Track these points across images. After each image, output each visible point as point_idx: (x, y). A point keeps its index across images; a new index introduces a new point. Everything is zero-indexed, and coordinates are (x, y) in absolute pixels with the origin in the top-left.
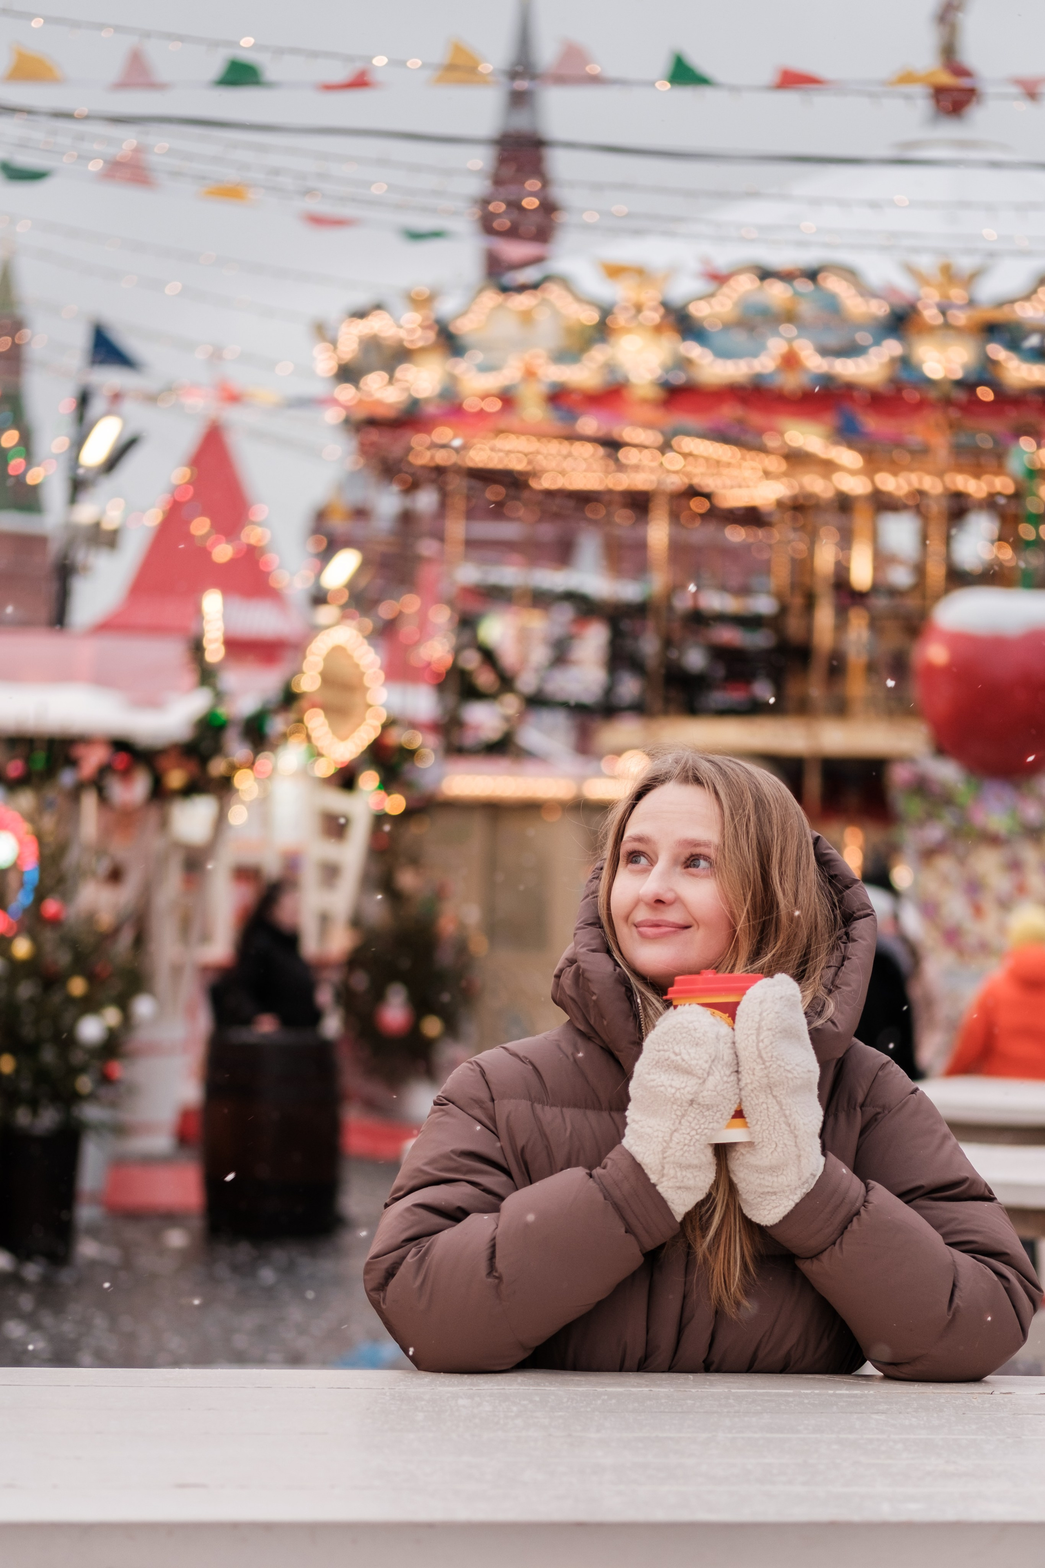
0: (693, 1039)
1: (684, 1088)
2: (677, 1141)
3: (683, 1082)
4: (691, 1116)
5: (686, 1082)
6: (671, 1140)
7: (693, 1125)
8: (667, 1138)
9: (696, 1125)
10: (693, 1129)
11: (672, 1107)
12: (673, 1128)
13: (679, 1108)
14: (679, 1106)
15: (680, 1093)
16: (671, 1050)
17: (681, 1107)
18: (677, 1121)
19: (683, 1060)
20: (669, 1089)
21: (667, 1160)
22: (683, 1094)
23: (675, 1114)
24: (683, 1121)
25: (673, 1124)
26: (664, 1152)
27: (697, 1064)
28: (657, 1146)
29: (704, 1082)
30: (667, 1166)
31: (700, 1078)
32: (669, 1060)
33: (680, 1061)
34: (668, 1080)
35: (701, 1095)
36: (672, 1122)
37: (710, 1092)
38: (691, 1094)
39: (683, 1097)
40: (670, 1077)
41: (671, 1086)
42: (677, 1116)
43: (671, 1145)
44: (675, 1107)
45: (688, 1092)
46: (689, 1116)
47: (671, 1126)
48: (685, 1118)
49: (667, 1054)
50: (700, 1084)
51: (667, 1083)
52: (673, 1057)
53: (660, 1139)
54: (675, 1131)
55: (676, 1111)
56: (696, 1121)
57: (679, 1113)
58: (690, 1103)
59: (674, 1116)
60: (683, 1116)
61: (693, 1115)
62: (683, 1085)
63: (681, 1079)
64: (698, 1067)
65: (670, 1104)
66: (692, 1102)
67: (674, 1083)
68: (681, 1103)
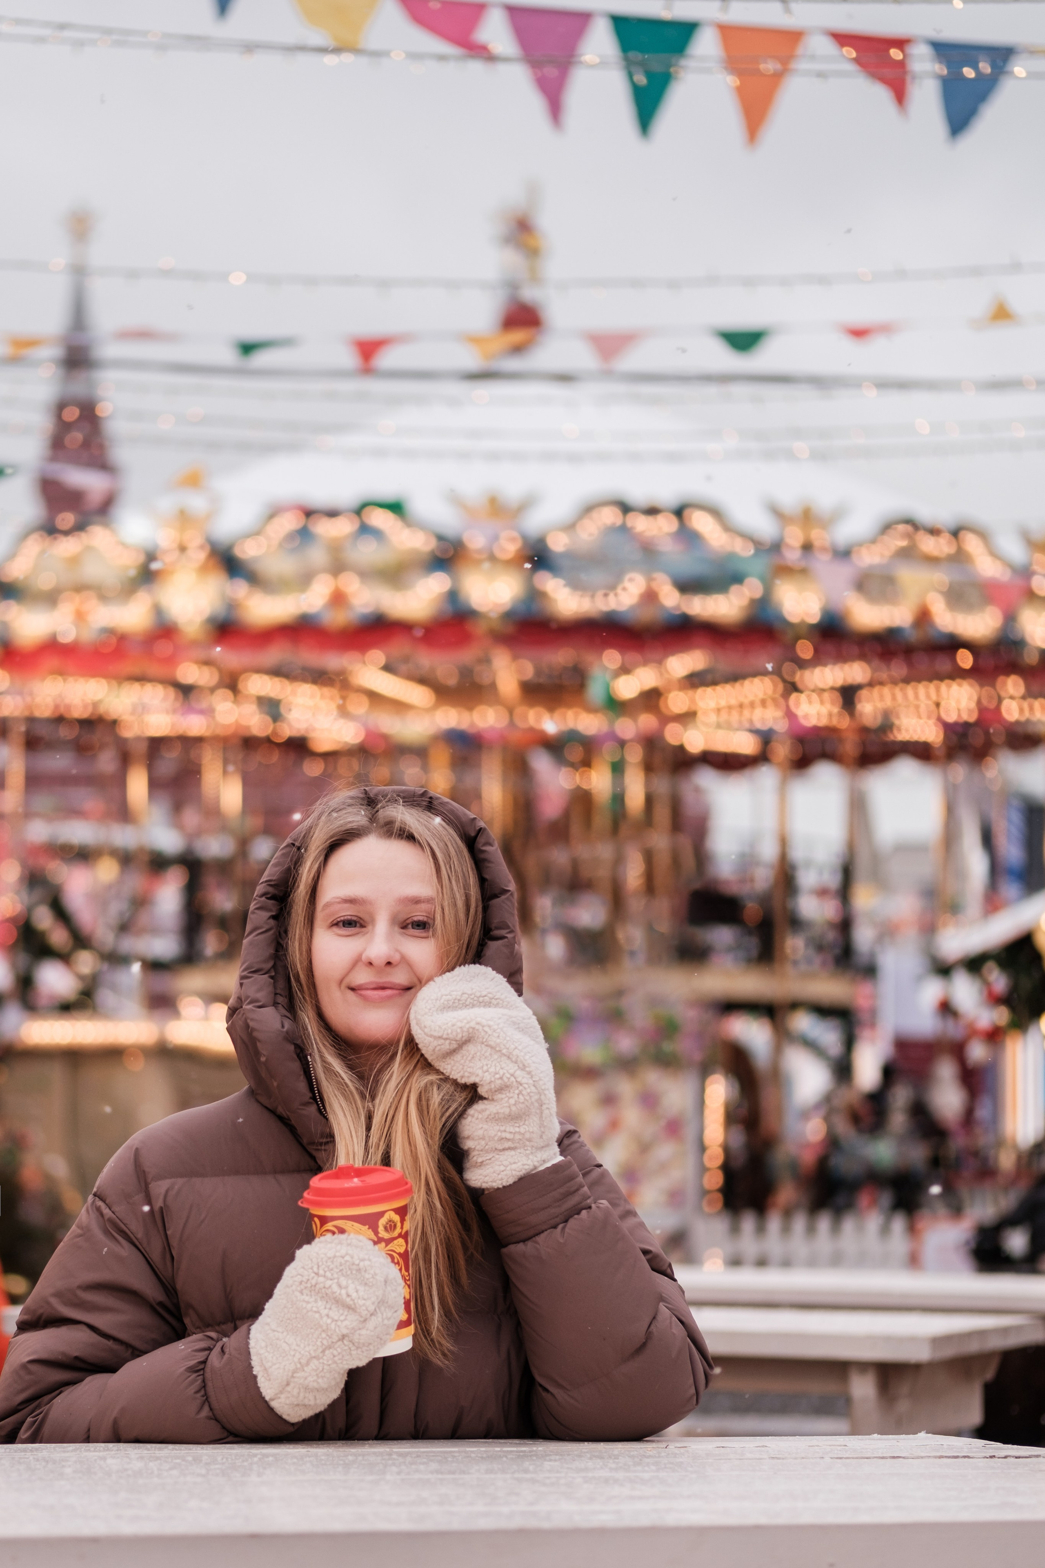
0: (362, 1278)
1: (342, 1321)
2: (314, 1368)
3: (342, 1314)
4: (337, 1350)
5: (346, 1316)
6: (308, 1364)
7: (336, 1359)
8: (303, 1361)
9: (339, 1359)
10: (335, 1362)
11: (321, 1334)
12: (313, 1355)
13: (328, 1338)
14: (328, 1335)
15: (336, 1324)
16: (336, 1281)
17: (330, 1338)
18: (320, 1350)
19: (348, 1296)
20: (325, 1319)
21: (296, 1380)
22: (339, 1326)
23: (321, 1342)
24: (327, 1352)
25: (315, 1351)
26: (294, 1372)
27: (364, 1305)
28: (291, 1364)
29: (365, 1320)
30: (292, 1385)
31: (361, 1317)
32: (330, 1290)
33: (344, 1296)
34: (325, 1308)
35: (358, 1332)
36: (315, 1348)
37: (368, 1332)
38: (348, 1328)
39: (337, 1330)
40: (328, 1306)
41: (328, 1316)
42: (323, 1344)
43: (306, 1369)
44: (324, 1335)
45: (346, 1326)
46: (336, 1349)
47: (312, 1352)
48: (331, 1350)
49: (329, 1283)
50: (360, 1321)
51: (324, 1312)
52: (335, 1288)
53: (296, 1360)
54: (314, 1357)
55: (323, 1339)
56: (340, 1357)
57: (325, 1342)
58: (340, 1337)
59: (319, 1343)
60: (329, 1347)
61: (339, 1350)
62: (342, 1318)
63: (341, 1311)
64: (364, 1308)
65: (320, 1330)
66: (343, 1337)
67: (331, 1314)
68: (332, 1334)
